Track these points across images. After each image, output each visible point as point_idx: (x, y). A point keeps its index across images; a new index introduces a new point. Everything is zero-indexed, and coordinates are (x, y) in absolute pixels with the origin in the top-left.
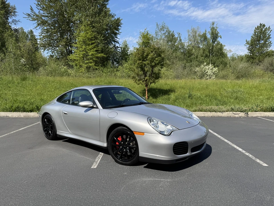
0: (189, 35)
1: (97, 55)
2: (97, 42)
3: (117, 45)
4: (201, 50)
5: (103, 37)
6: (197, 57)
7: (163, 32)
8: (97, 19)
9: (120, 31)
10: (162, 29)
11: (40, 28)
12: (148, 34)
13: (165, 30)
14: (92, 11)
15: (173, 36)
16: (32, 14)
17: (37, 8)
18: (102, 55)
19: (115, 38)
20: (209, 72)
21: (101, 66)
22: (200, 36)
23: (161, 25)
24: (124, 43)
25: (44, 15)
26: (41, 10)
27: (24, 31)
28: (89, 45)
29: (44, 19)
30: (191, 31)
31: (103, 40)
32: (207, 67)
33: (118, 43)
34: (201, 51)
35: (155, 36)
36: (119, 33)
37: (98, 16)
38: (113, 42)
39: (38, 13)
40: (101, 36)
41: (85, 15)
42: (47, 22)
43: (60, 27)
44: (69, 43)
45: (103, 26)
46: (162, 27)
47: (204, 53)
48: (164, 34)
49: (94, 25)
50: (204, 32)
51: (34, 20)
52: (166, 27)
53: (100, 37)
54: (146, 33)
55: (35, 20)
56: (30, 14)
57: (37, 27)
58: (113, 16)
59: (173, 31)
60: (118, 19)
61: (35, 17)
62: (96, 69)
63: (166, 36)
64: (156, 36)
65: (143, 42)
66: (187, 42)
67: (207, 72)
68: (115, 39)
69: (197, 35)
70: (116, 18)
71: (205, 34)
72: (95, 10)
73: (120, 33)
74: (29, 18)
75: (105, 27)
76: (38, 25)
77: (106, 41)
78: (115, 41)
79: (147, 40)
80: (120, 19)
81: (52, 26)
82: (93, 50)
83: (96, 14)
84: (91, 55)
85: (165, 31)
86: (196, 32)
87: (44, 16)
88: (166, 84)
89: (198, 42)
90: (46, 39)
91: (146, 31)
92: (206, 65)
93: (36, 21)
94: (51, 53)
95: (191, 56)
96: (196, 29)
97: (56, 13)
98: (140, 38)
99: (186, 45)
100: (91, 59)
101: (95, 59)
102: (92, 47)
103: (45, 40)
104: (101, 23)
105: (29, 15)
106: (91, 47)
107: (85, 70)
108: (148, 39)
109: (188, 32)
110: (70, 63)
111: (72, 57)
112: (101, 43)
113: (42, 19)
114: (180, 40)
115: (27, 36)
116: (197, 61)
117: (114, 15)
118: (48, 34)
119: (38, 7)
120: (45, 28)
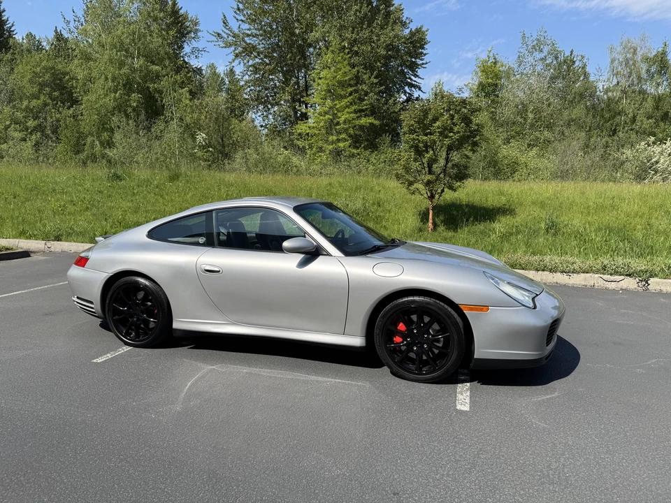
0: (613, 61)
1: (357, 122)
2: (363, 90)
3: (416, 94)
4: (649, 100)
5: (375, 78)
6: (634, 120)
7: (539, 56)
8: (365, 34)
9: (426, 59)
10: (537, 47)
11: (240, 63)
12: (495, 63)
13: (546, 49)
14: (355, 14)
15: (570, 62)
16: (225, 33)
17: (235, 17)
18: (371, 120)
19: (412, 77)
20: (662, 161)
21: (365, 148)
22: (646, 59)
23: (535, 37)
24: (434, 89)
25: (249, 32)
26: (242, 21)
27: (217, 71)
28: (342, 97)
29: (248, 42)
30: (619, 49)
31: (376, 84)
32: (657, 149)
33: (420, 89)
34: (649, 104)
35: (515, 66)
36: (423, 64)
37: (369, 26)
38: (406, 88)
39: (236, 31)
40: (372, 75)
41: (336, 26)
42: (254, 48)
43: (282, 58)
44: (300, 95)
45: (379, 51)
46: (535, 43)
47: (657, 108)
48: (542, 59)
49: (356, 49)
50: (660, 50)
51: (228, 45)
52: (549, 42)
53: (369, 78)
54: (492, 60)
55: (231, 46)
56: (221, 32)
57: (234, 61)
58: (404, 25)
59: (572, 52)
60: (418, 31)
61: (230, 38)
62: (353, 156)
63: (548, 65)
64: (520, 65)
65: (481, 84)
66: (605, 78)
67: (657, 162)
68: (411, 79)
69: (639, 57)
70: (413, 27)
71: (664, 53)
72: (360, 12)
73: (427, 63)
74: (219, 43)
75: (383, 52)
76: (237, 56)
77: (381, 86)
78: (411, 85)
79: (492, 79)
80: (424, 29)
81: (266, 57)
82: (349, 110)
83: (362, 23)
84: (345, 122)
85: (545, 53)
86: (635, 51)
87: (248, 35)
88: (501, 193)
89: (639, 78)
90: (252, 88)
91: (491, 55)
92: (654, 143)
93: (233, 48)
94: (261, 119)
95: (615, 116)
96: (636, 42)
97: (274, 27)
98: (476, 73)
99: (601, 88)
100: (346, 130)
101: (351, 131)
102: (348, 104)
103: (249, 89)
104: (374, 42)
105: (219, 34)
106: (345, 102)
107: (327, 158)
108: (496, 75)
109: (611, 52)
110: (299, 143)
111: (302, 127)
112: (372, 91)
113: (246, 42)
114: (586, 75)
115: (223, 82)
116: (631, 130)
117: (408, 22)
118: (257, 76)
119: (237, 17)
120: (251, 62)
